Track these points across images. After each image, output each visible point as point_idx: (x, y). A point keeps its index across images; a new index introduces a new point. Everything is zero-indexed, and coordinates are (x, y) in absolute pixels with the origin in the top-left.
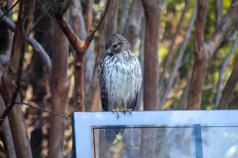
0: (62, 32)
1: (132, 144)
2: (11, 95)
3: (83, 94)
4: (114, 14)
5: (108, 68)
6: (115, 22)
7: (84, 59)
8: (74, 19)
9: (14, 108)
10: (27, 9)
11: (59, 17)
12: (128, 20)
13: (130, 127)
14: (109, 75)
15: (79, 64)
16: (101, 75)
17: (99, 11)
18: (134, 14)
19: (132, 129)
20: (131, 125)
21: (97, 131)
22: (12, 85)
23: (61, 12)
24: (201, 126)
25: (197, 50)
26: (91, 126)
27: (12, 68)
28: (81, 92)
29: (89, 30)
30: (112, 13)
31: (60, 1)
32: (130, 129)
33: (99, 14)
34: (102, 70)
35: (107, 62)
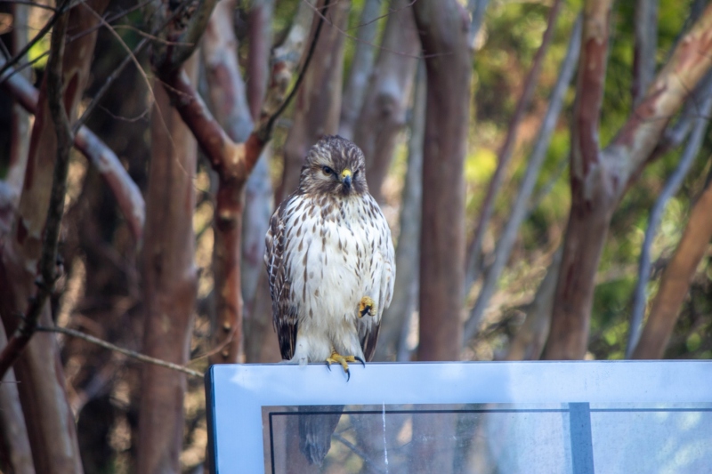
0: (177, 117)
1: (386, 461)
2: (23, 306)
3: (240, 302)
4: (333, 62)
5: (299, 233)
6: (336, 87)
7: (243, 199)
8: (213, 75)
9: (34, 344)
10: (74, 48)
11: (168, 73)
12: (373, 79)
13: (379, 410)
14: (300, 255)
15: (226, 214)
16: (280, 255)
17: (288, 57)
18: (392, 60)
19: (384, 415)
20: (381, 406)
21: (279, 421)
22: (27, 275)
23: (174, 58)
24: (591, 408)
25: (579, 173)
26: (263, 408)
27: (27, 224)
28: (232, 295)
29: (258, 112)
30: (327, 60)
31: (173, 26)
32: (378, 415)
33: (288, 64)
34: (281, 240)
35: (296, 215)
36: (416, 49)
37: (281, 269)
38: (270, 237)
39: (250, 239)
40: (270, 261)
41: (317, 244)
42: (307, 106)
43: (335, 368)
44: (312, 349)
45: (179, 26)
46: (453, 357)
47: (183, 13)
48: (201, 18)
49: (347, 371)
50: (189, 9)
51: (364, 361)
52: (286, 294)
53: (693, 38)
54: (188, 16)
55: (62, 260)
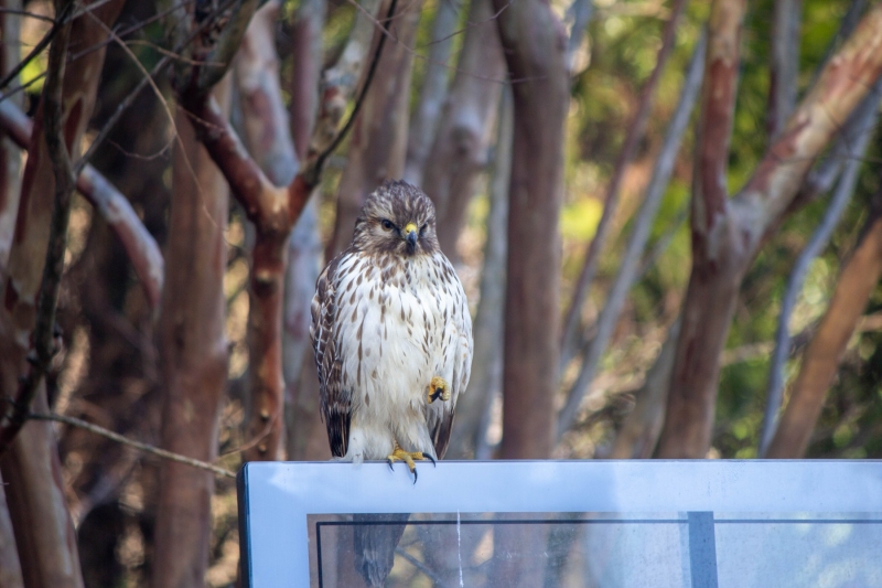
0: (204, 153)
1: (461, 583)
2: (12, 389)
3: (281, 384)
4: (398, 88)
5: (352, 300)
6: (402, 120)
7: (285, 255)
8: (249, 102)
9: (26, 435)
10: (77, 68)
11: (194, 100)
12: (446, 109)
13: (452, 519)
14: (353, 326)
15: (265, 275)
16: (328, 328)
17: (342, 81)
18: (471, 85)
19: (459, 526)
20: (456, 514)
21: (329, 533)
22: (17, 349)
23: (201, 81)
24: (715, 518)
25: (701, 226)
26: (309, 516)
27: (18, 286)
28: (272, 375)
29: (304, 149)
30: (390, 84)
31: (199, 43)
32: (451, 526)
33: (343, 90)
34: (330, 309)
35: (349, 278)
36: (501, 71)
37: (330, 344)
38: (317, 304)
39: (294, 306)
40: (317, 335)
41: (375, 312)
42: (365, 142)
43: (399, 467)
44: (370, 443)
45: (207, 41)
46: (544, 455)
47: (213, 26)
48: (235, 32)
49: (414, 471)
50: (221, 21)
51: (435, 458)
52: (337, 376)
53: (844, 60)
54: (219, 29)
55: (61, 331)
